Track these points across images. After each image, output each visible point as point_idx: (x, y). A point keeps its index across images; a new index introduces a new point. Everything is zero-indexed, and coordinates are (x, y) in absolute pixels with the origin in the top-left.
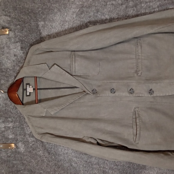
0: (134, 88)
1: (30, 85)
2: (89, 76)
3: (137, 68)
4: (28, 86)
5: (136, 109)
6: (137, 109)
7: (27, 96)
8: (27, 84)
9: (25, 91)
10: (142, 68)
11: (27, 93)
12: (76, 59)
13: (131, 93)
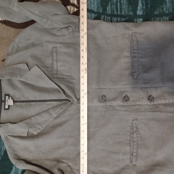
0: (129, 95)
1: (9, 96)
2: (74, 79)
3: (133, 68)
4: (7, 97)
5: (134, 121)
6: (136, 121)
7: (5, 109)
8: (6, 95)
9: (3, 103)
10: (138, 69)
11: (6, 105)
12: (58, 57)
13: (126, 101)
